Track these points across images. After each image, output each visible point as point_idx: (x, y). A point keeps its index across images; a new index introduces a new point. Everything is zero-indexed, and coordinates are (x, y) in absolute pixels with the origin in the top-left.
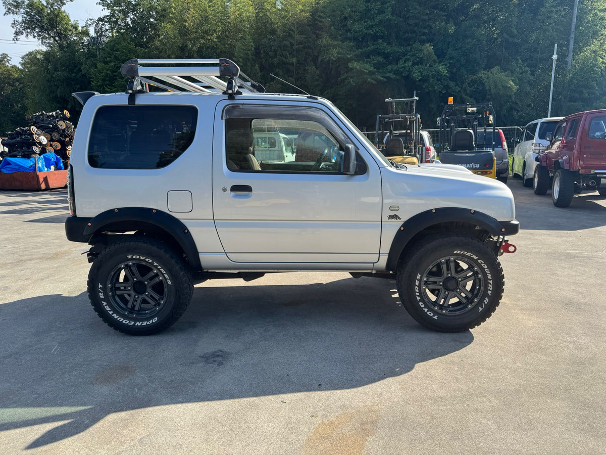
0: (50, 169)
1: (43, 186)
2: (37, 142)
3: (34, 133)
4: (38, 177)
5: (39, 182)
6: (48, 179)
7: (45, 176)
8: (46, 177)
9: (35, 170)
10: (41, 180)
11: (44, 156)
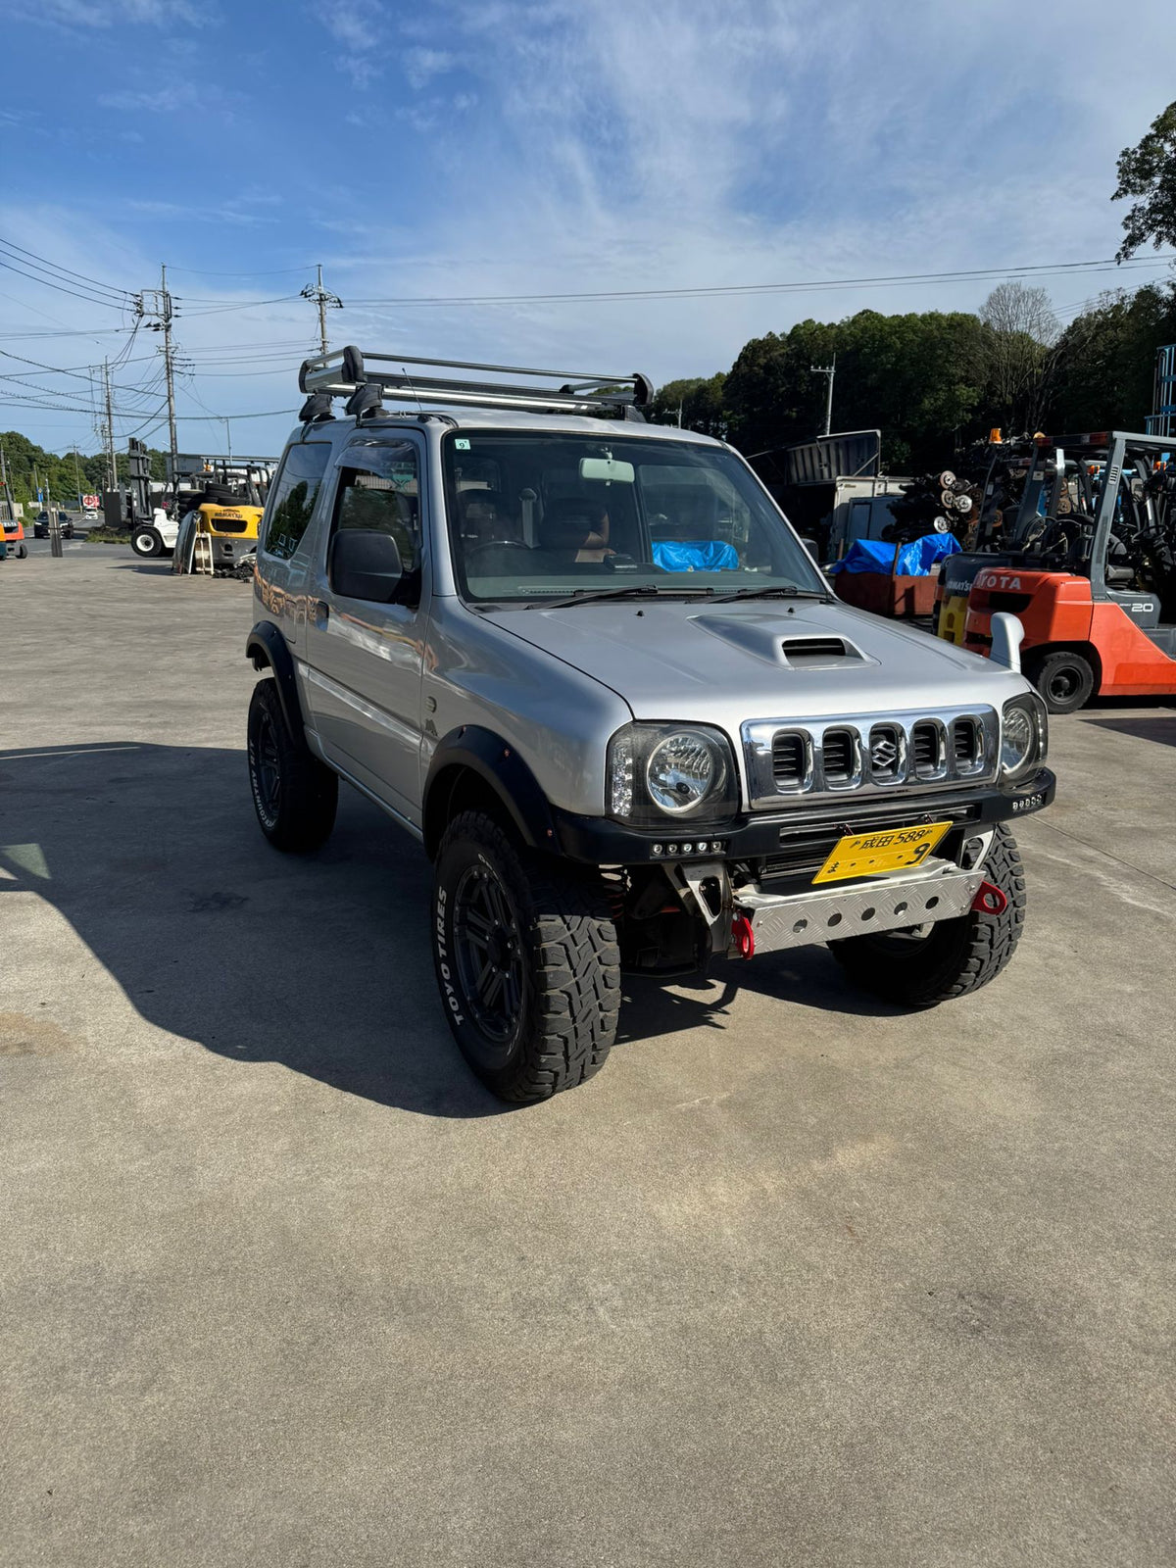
0: (929, 570)
1: (900, 608)
2: (946, 509)
3: (946, 487)
4: (892, 586)
5: (894, 598)
6: (917, 592)
7: (909, 586)
8: (913, 588)
9: (892, 570)
10: (899, 593)
11: (924, 543)
